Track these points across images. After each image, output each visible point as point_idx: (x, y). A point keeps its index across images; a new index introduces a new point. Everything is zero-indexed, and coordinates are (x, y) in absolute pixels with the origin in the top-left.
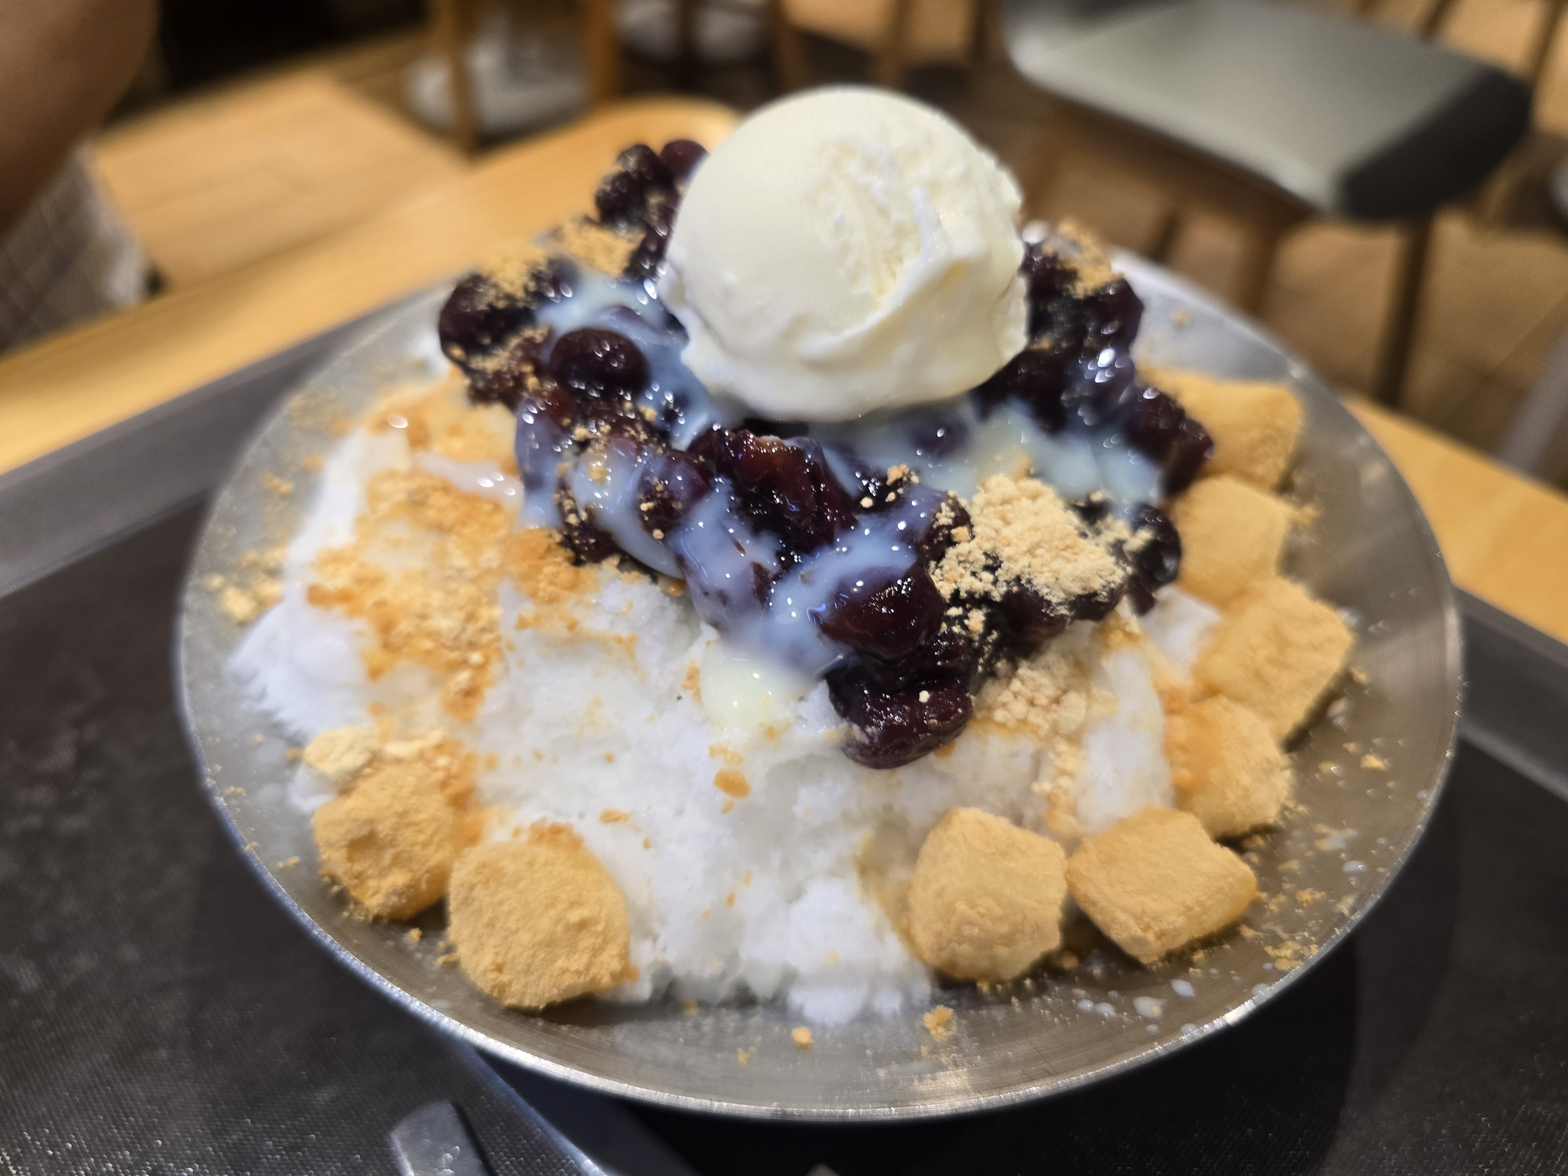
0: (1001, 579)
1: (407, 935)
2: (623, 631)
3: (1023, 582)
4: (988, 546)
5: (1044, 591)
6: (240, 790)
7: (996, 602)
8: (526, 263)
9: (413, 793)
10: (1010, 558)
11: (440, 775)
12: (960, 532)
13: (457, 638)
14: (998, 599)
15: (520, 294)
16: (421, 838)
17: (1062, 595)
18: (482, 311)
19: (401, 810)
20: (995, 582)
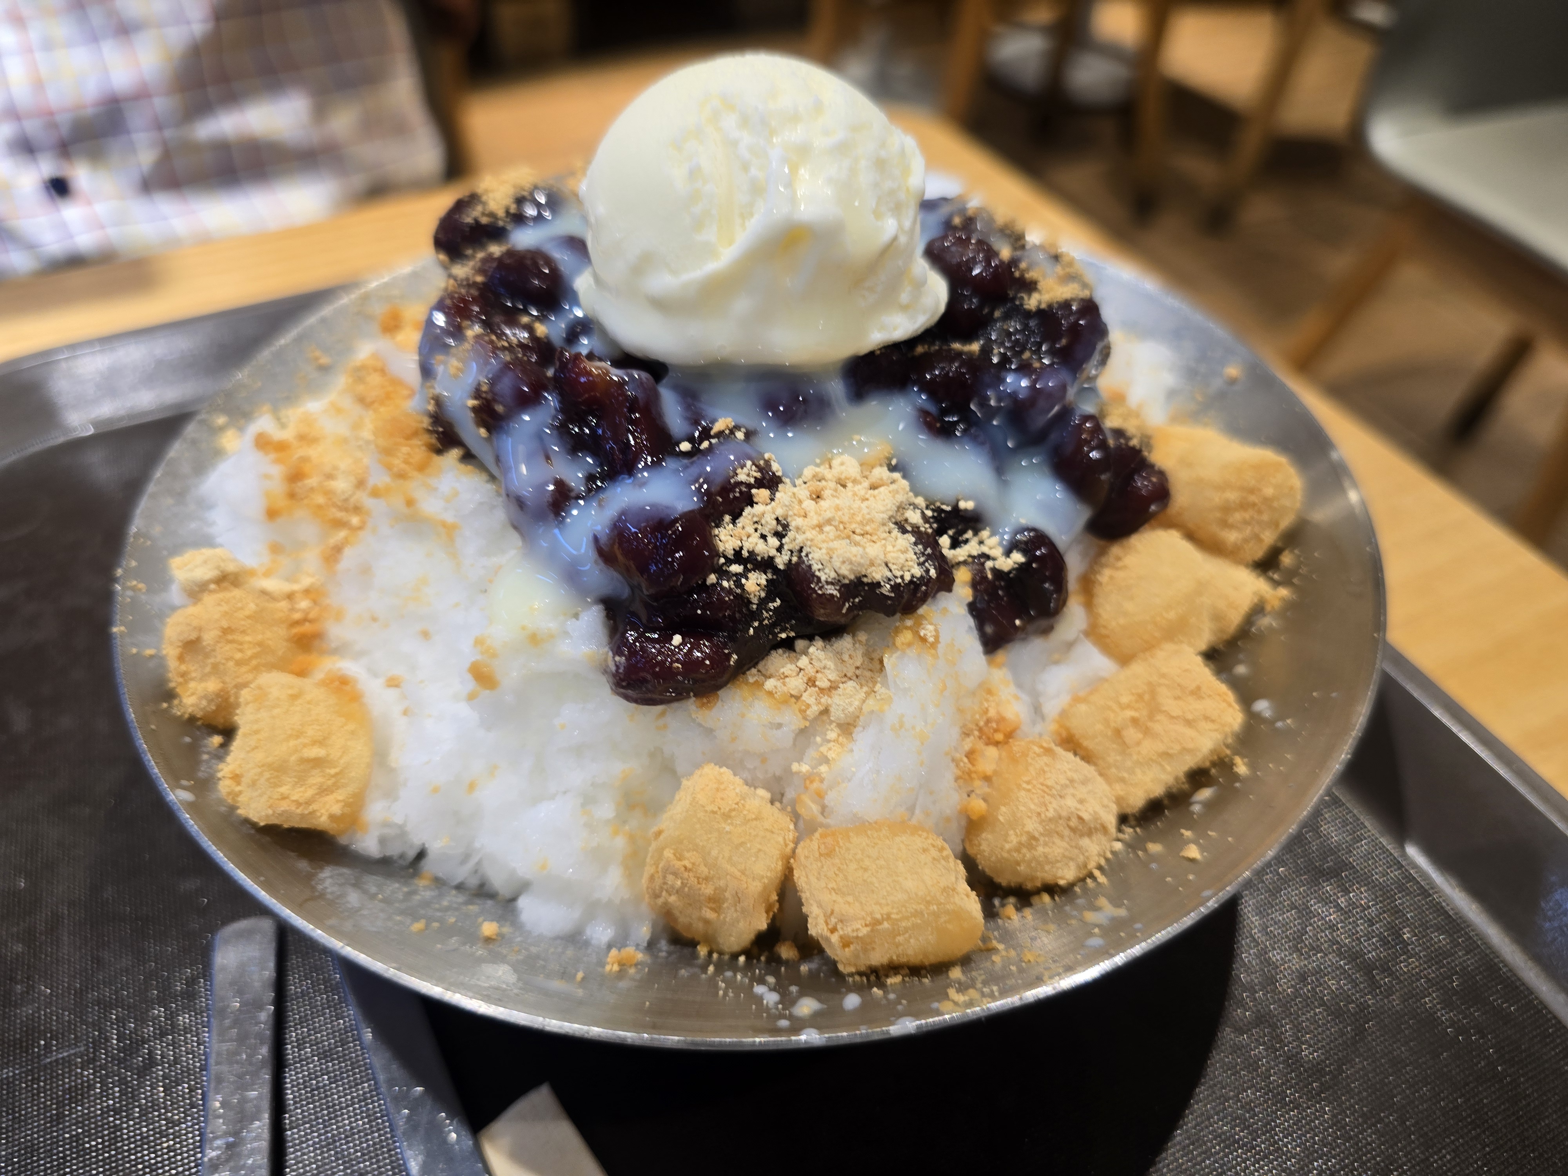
0: (786, 547)
1: (210, 739)
2: (449, 517)
3: (803, 554)
4: (780, 512)
5: (815, 567)
6: (141, 586)
7: (780, 570)
8: (515, 186)
9: (249, 617)
10: (798, 529)
11: (297, 616)
12: (761, 494)
13: (346, 500)
14: (781, 567)
15: (501, 213)
16: (238, 656)
17: (833, 575)
18: (468, 224)
19: (225, 627)
20: (779, 549)
